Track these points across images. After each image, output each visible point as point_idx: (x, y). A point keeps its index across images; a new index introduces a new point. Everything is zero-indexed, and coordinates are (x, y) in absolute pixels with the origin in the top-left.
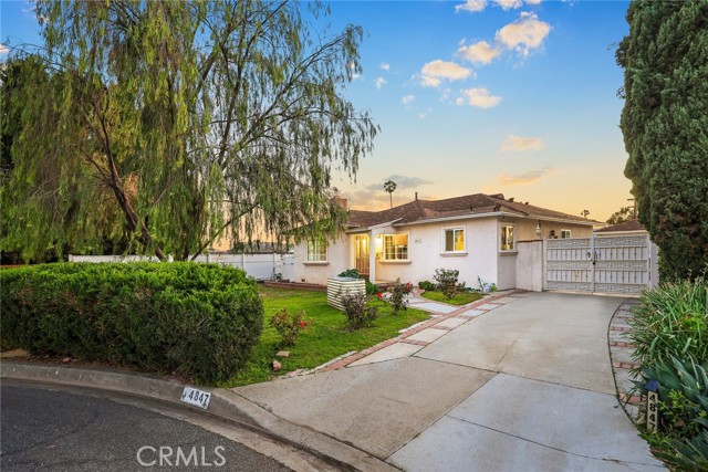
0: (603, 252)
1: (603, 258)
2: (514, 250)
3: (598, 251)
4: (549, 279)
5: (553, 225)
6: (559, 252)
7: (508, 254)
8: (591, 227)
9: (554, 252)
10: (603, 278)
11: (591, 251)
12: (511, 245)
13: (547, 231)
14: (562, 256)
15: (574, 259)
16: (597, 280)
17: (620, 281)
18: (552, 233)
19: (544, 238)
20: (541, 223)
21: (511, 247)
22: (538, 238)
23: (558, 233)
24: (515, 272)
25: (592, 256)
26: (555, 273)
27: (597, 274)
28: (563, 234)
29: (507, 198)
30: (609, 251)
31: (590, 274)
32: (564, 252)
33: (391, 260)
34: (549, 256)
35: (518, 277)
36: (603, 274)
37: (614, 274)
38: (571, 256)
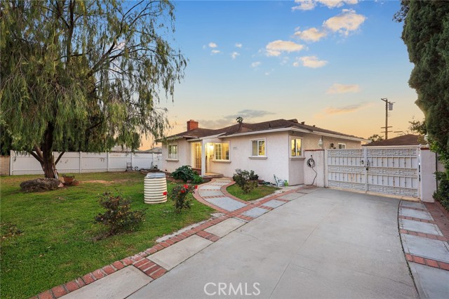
0: (375, 160)
1: (375, 165)
2: (302, 156)
3: (370, 161)
4: (330, 179)
5: (334, 140)
6: (337, 159)
7: (297, 159)
8: (359, 142)
9: (334, 159)
10: (375, 181)
11: (364, 159)
12: (300, 152)
13: (328, 144)
14: (340, 162)
15: (350, 165)
16: (370, 182)
17: (391, 185)
18: (332, 145)
19: (325, 148)
20: (323, 137)
21: (300, 154)
22: (321, 148)
23: (337, 145)
24: (303, 172)
25: (365, 163)
26: (334, 175)
27: (370, 177)
28: (340, 146)
29: (300, 122)
30: (380, 160)
31: (364, 178)
32: (341, 159)
33: (219, 160)
34: (329, 162)
35: (306, 176)
36: (375, 178)
37: (386, 179)
38: (347, 162)
